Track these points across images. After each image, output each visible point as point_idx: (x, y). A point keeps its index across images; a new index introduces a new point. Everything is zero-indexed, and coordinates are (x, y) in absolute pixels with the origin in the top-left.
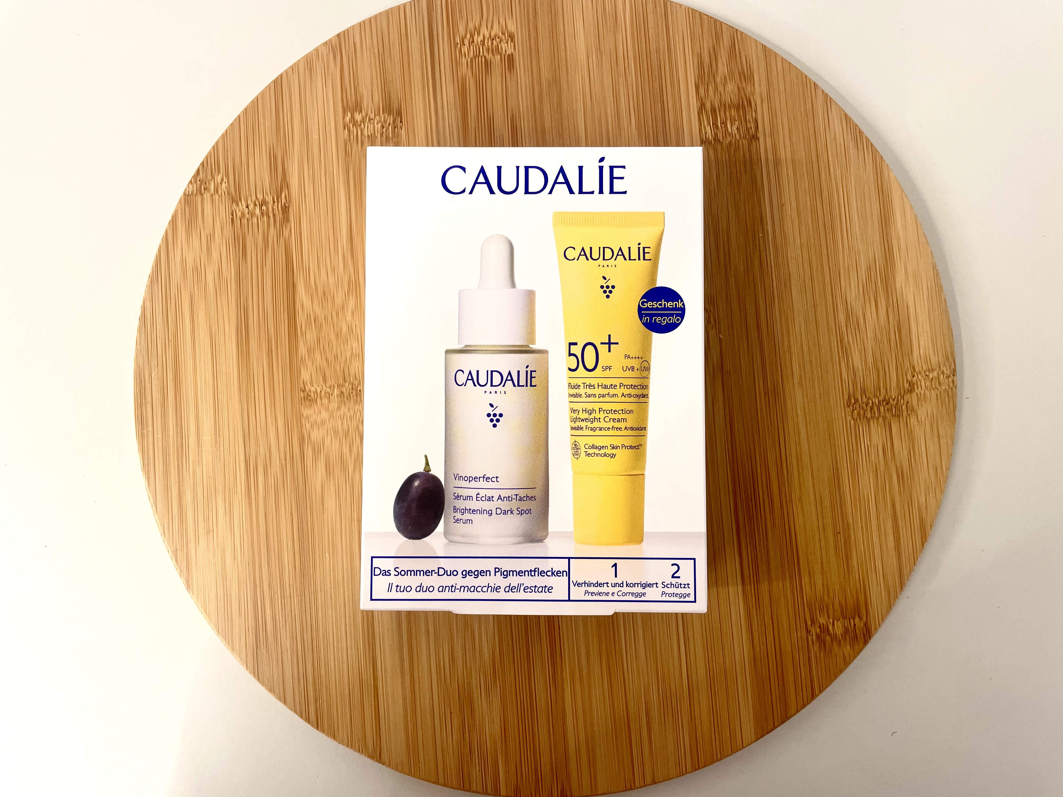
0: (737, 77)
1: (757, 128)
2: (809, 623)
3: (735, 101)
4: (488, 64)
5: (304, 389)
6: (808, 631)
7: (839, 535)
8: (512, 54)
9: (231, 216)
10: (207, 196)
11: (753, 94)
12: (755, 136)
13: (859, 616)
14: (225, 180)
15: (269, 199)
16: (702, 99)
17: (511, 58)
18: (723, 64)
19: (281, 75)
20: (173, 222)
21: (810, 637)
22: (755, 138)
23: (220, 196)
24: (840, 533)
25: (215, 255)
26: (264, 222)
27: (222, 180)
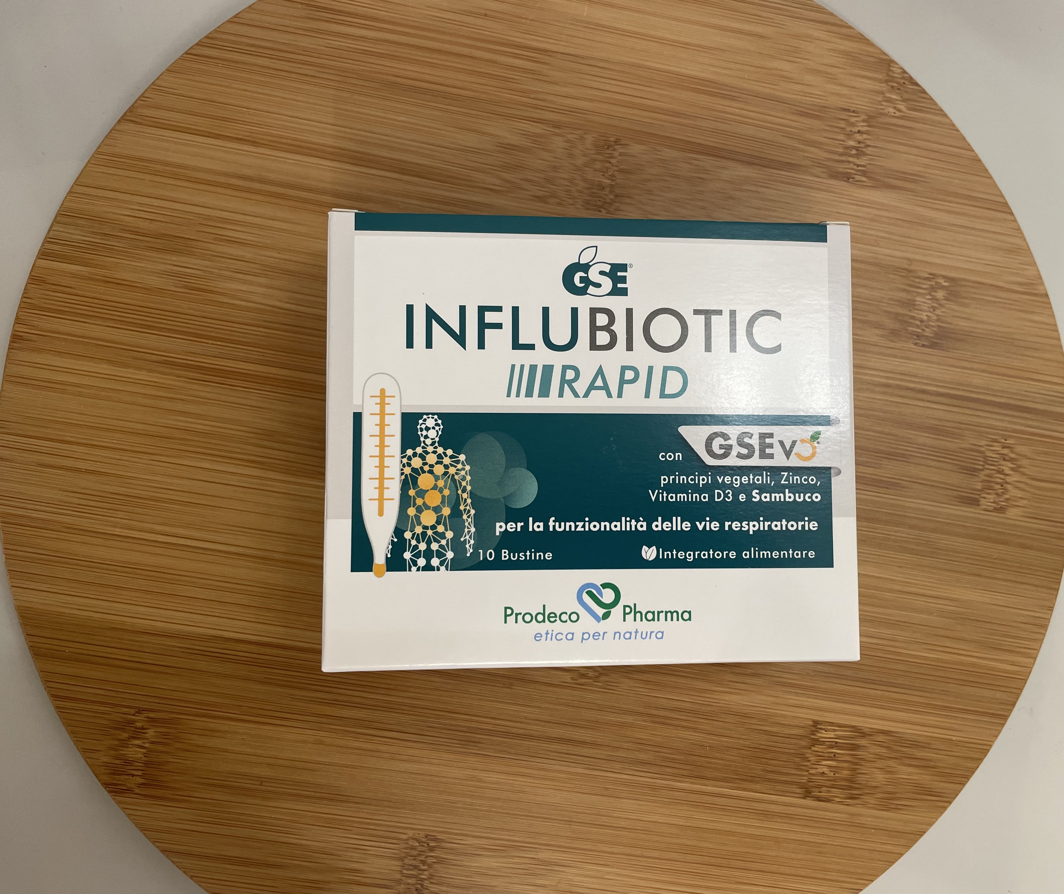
0: (890, 788)
1: (819, 799)
2: (151, 715)
3: (861, 779)
4: (972, 472)
5: (619, 143)
6: (140, 711)
7: (260, 783)
8: (979, 505)
9: (852, 109)
10: (883, 87)
11: (864, 805)
12: (810, 795)
13: (142, 784)
14: (898, 114)
15: (862, 161)
16: (871, 735)
17: (974, 502)
18: (910, 774)
19: (1012, 214)
20: (862, 39)
21: (133, 711)
22: (807, 794)
23: (880, 103)
24: (261, 785)
25: (809, 78)
26: (836, 147)
27: (899, 111)
